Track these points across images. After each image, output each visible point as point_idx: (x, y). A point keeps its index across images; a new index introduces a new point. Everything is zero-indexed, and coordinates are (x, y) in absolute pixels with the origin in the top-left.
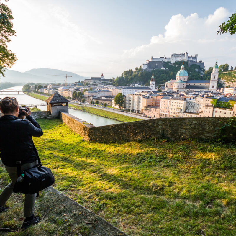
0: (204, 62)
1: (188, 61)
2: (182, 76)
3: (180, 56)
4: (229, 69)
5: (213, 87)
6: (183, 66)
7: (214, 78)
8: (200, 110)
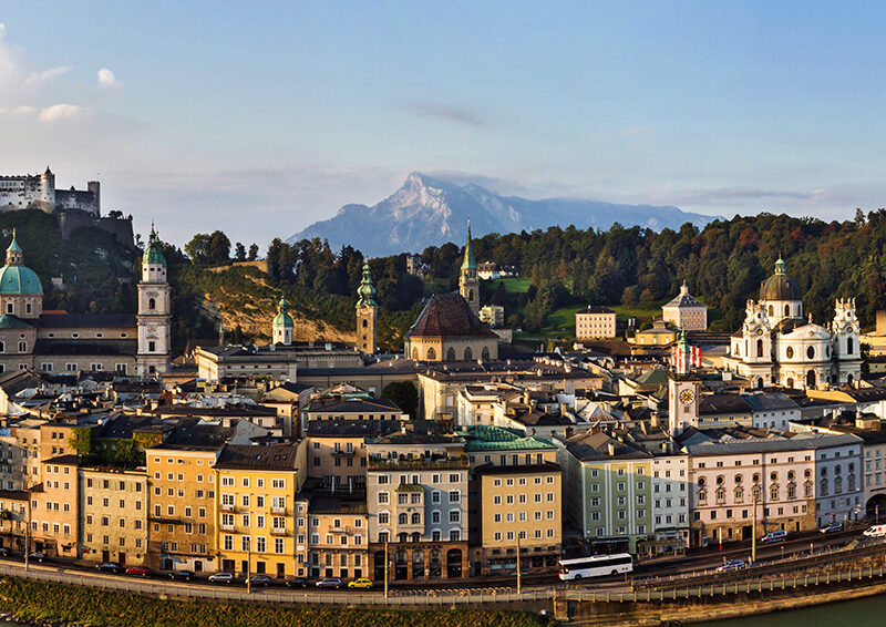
0: (131, 217)
1: (59, 209)
2: (15, 296)
3: (19, 185)
4: (233, 254)
5: (152, 346)
6: (13, 246)
7: (152, 302)
8: (36, 479)
